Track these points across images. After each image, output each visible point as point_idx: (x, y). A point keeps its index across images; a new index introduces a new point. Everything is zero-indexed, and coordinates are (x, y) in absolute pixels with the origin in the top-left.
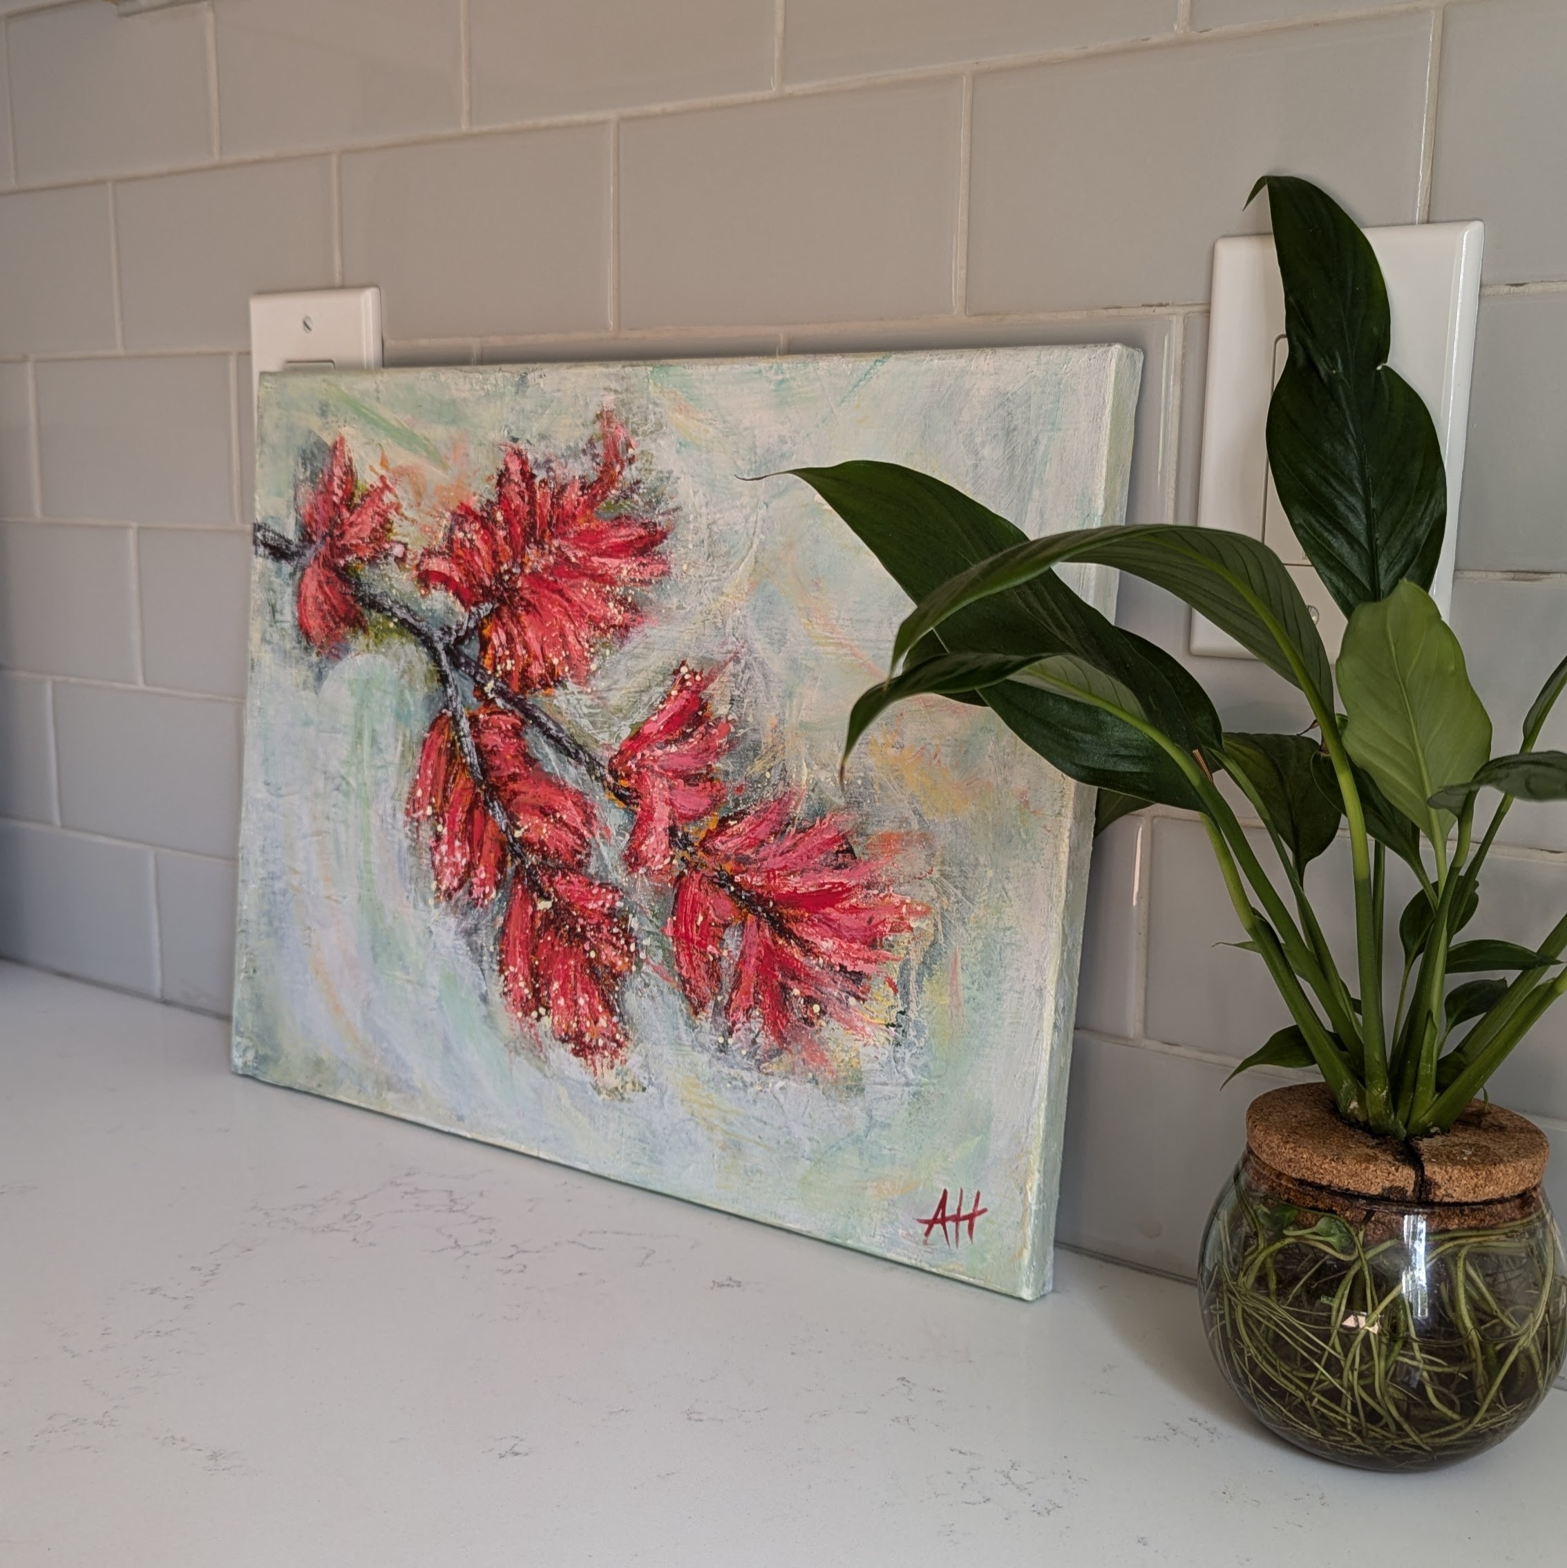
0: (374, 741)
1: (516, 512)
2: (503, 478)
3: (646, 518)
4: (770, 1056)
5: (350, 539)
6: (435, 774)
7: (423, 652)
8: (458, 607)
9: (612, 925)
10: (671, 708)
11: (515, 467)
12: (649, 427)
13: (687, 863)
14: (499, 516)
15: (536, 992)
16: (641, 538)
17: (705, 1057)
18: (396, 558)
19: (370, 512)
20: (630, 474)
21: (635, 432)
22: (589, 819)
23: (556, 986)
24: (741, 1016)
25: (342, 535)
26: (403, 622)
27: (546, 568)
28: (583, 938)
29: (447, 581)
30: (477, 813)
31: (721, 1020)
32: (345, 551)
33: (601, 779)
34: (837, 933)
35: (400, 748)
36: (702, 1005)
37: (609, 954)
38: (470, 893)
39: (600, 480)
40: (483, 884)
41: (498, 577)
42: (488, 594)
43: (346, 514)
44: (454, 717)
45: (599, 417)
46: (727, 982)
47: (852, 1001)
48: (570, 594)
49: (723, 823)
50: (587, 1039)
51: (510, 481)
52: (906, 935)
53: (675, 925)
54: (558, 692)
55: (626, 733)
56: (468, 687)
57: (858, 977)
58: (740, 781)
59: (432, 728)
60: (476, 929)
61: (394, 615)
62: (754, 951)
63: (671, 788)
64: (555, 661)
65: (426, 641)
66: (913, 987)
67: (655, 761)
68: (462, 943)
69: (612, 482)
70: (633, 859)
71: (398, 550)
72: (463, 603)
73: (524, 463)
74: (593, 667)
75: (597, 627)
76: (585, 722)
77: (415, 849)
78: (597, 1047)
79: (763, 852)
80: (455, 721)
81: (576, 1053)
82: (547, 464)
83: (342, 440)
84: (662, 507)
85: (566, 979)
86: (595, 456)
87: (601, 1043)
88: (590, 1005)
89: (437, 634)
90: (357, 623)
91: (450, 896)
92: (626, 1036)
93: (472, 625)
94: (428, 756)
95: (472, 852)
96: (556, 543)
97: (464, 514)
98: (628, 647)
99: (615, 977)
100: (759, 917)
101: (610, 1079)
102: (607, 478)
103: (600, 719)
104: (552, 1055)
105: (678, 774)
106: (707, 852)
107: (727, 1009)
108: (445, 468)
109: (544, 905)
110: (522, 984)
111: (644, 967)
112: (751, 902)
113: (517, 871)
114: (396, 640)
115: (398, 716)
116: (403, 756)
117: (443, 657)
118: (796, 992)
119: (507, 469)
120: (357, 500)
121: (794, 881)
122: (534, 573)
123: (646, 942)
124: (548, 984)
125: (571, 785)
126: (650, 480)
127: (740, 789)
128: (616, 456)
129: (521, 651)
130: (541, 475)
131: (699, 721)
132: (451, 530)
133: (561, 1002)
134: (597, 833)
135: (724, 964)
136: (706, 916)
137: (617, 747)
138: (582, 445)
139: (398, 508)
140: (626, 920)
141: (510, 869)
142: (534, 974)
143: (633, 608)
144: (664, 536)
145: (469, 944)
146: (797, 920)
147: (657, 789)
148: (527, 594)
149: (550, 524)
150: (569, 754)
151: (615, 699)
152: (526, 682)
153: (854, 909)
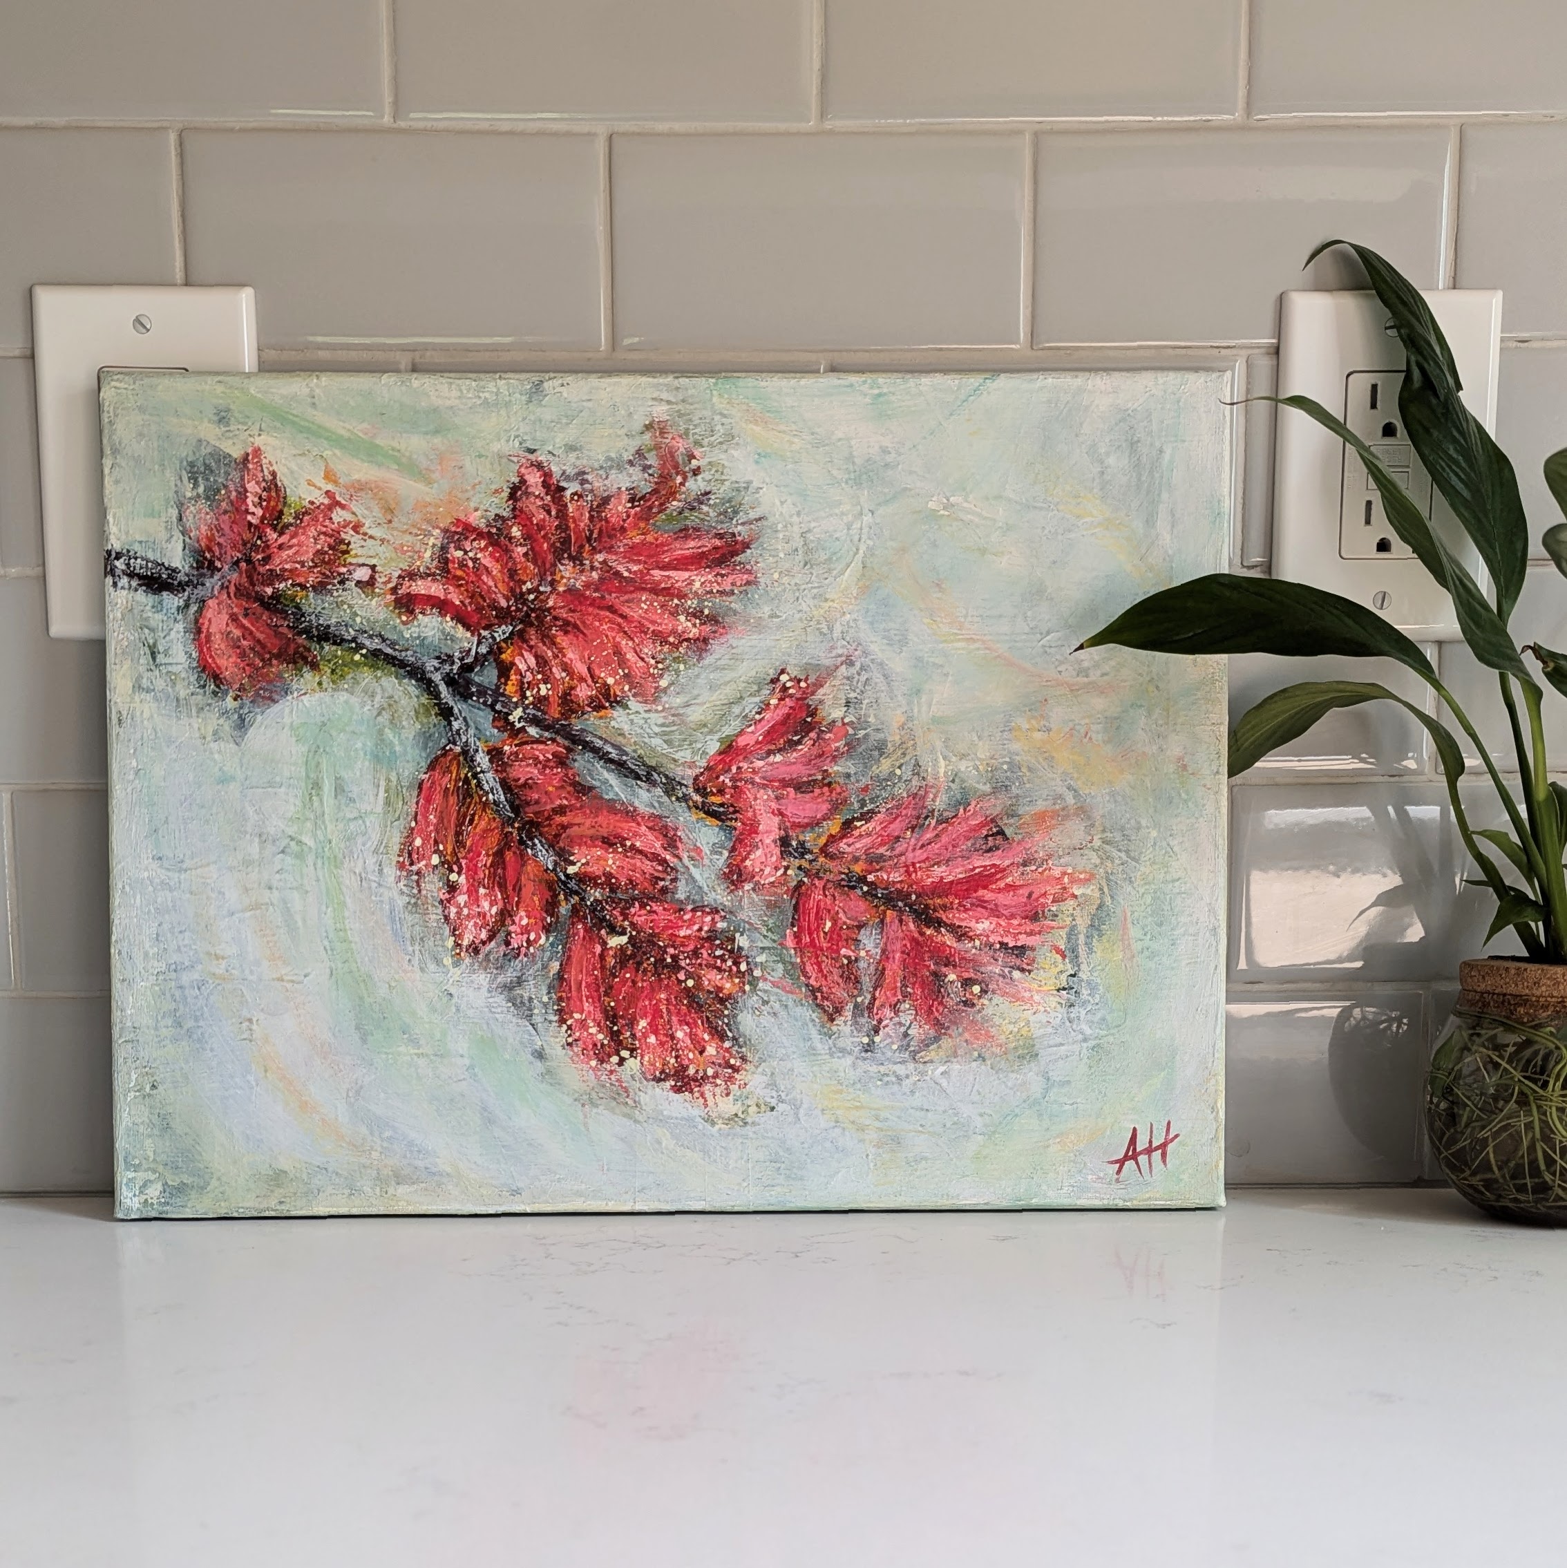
0: (339, 789)
1: (540, 527)
2: (517, 491)
3: (722, 528)
4: (925, 1045)
5: (281, 561)
6: (441, 819)
7: (411, 686)
8: (461, 632)
9: (713, 948)
10: (771, 717)
11: (534, 479)
12: (716, 438)
13: (807, 873)
14: (516, 532)
15: (615, 1036)
16: (716, 548)
17: (849, 1060)
18: (358, 583)
19: (312, 532)
20: (695, 486)
21: (698, 444)
22: (672, 842)
23: (643, 1023)
24: (888, 1012)
25: (267, 560)
26: (376, 653)
27: (587, 585)
28: (676, 967)
29: (442, 606)
30: (509, 855)
31: (863, 1020)
32: (273, 577)
33: (685, 798)
34: (995, 912)
35: (382, 794)
36: (839, 1010)
37: (711, 978)
38: (507, 943)
39: (655, 491)
40: (526, 930)
41: (521, 598)
42: (504, 616)
43: (272, 535)
44: (465, 752)
45: (649, 427)
46: (867, 983)
47: (1017, 974)
48: (625, 610)
49: (848, 825)
50: (691, 1071)
51: (527, 494)
52: (1071, 903)
53: (797, 936)
54: (618, 713)
55: (713, 747)
56: (484, 718)
57: (1021, 950)
58: (864, 781)
59: (431, 767)
60: (520, 982)
61: (360, 646)
62: (898, 945)
63: (777, 798)
64: (610, 681)
65: (416, 673)
66: (1082, 951)
67: (754, 772)
68: (500, 1000)
69: (672, 494)
70: (735, 876)
71: (362, 574)
72: (467, 627)
73: (547, 475)
74: (663, 683)
75: (664, 641)
76: (656, 742)
77: (416, 904)
78: (705, 1077)
79: (900, 848)
80: (467, 756)
81: (677, 1090)
82: (581, 476)
83: (257, 452)
84: (742, 517)
85: (657, 1013)
86: (645, 468)
87: (710, 1072)
88: (692, 1036)
89: (430, 665)
90: (301, 659)
91: (476, 951)
92: (744, 1059)
93: (483, 650)
94: (429, 800)
95: (506, 898)
96: (600, 557)
97: (461, 532)
98: (708, 660)
99: (722, 1001)
100: (901, 911)
101: (727, 1106)
102: (664, 488)
103: (677, 737)
104: (643, 1098)
105: (785, 784)
106: (832, 857)
107: (870, 1008)
108: (429, 482)
109: (615, 941)
110: (593, 1030)
111: (761, 985)
112: (891, 898)
113: (575, 910)
114: (366, 675)
115: (377, 759)
116: (388, 802)
117: (443, 688)
118: (952, 977)
119: (523, 481)
120: (288, 519)
121: (939, 871)
122: (570, 591)
123: (761, 958)
124: (632, 1023)
125: (643, 809)
126: (722, 491)
127: (865, 789)
128: (676, 466)
129: (558, 673)
130: (572, 487)
131: (807, 728)
132: (444, 549)
133: (652, 1039)
134: (685, 856)
135: (862, 964)
136: (835, 921)
137: (703, 763)
138: (627, 456)
139: (356, 528)
140: (733, 940)
141: (564, 909)
142: (611, 1016)
143: (713, 619)
144: (746, 546)
145: (512, 1000)
146: (944, 908)
147: (761, 803)
148: (563, 614)
149: (589, 539)
150: (638, 777)
151: (695, 715)
152: (569, 704)
153: (1010, 887)
